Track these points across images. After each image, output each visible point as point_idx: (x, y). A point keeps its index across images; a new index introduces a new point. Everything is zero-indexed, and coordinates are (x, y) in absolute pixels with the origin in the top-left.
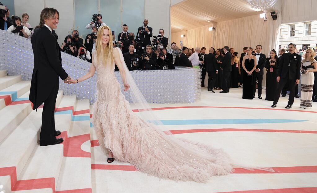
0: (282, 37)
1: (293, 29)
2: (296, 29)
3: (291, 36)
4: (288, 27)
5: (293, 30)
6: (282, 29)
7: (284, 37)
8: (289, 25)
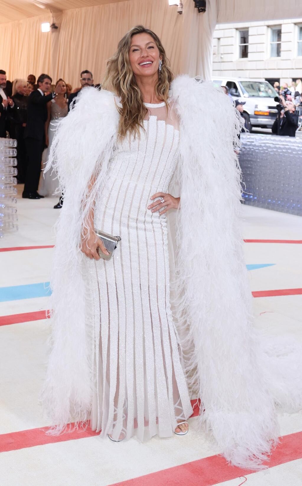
0: (221, 58)
1: (244, 39)
2: (251, 39)
3: (240, 58)
4: (234, 35)
5: (245, 43)
6: (221, 39)
7: (226, 58)
8: (237, 29)
